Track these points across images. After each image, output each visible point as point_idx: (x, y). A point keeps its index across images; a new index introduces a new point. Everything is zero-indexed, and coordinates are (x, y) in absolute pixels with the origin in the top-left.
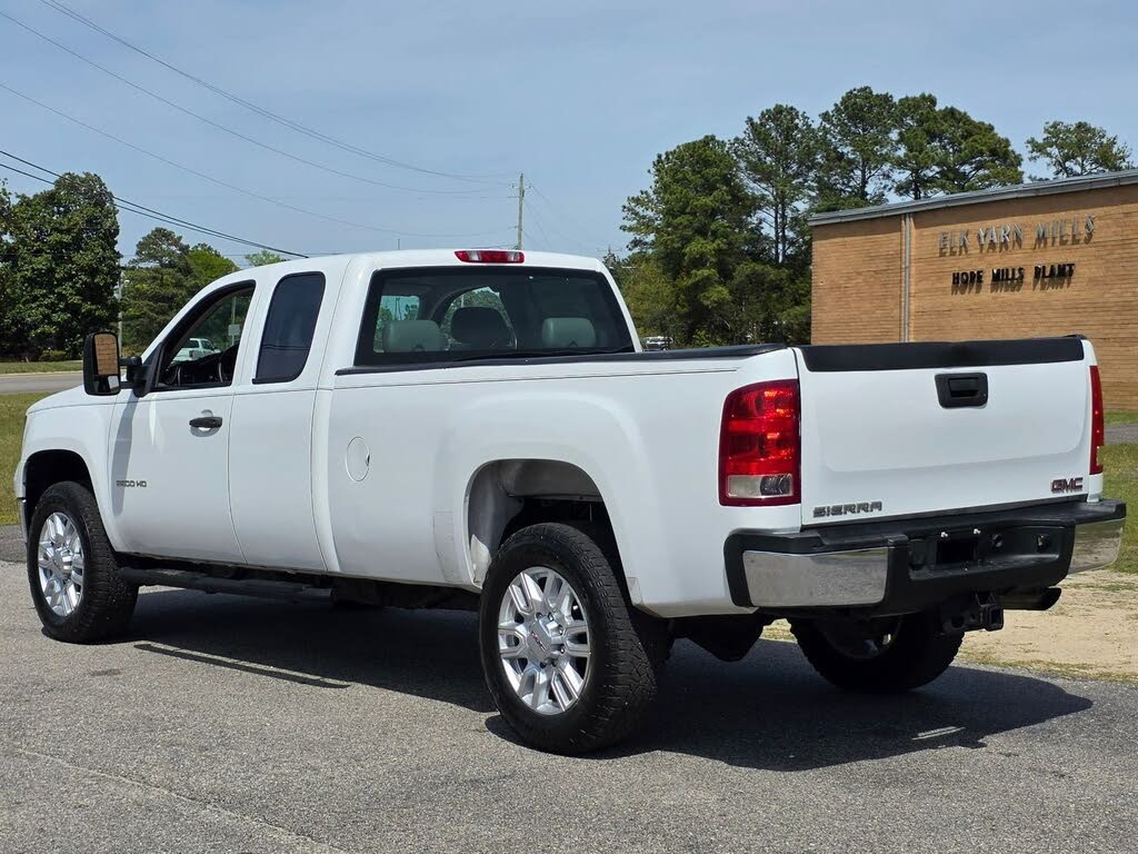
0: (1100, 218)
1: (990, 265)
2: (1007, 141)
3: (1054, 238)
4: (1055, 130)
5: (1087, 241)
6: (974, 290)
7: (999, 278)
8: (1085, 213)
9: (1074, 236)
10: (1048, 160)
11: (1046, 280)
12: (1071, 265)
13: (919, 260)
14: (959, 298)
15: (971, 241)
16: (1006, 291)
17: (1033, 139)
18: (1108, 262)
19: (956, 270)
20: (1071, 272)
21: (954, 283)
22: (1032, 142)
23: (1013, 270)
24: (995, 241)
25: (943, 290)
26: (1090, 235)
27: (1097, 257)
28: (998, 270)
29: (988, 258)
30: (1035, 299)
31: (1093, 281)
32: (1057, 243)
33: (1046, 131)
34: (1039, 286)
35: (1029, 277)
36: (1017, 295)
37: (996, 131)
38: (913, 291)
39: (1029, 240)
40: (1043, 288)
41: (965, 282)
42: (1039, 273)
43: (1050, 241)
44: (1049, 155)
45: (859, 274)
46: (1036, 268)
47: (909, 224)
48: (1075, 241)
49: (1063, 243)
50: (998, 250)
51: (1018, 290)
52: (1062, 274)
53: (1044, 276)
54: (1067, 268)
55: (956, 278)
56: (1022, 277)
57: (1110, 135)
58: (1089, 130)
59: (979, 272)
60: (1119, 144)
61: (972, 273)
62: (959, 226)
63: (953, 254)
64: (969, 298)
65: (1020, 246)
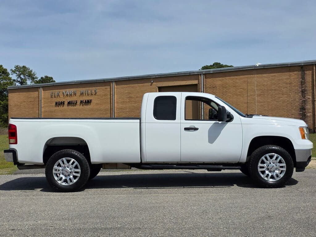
0: (99, 89)
1: (67, 100)
2: (6, 69)
3: (85, 94)
4: (17, 67)
5: (95, 95)
6: (62, 106)
7: (69, 103)
8: (94, 88)
9: (91, 93)
10: (16, 75)
11: (83, 104)
12: (91, 100)
13: (44, 98)
14: (57, 108)
15: (61, 94)
16: (72, 106)
17: (12, 69)
18: (101, 99)
19: (56, 101)
20: (91, 102)
21: (56, 104)
22: (11, 70)
23: (74, 101)
24: (68, 94)
25: (52, 106)
26: (96, 93)
27: (98, 98)
28: (70, 101)
29: (66, 98)
30: (80, 108)
31: (97, 104)
32: (86, 95)
33: (15, 67)
34: (81, 105)
35: (79, 103)
36: (75, 107)
37: (3, 67)
38: (43, 106)
39: (78, 94)
40: (82, 106)
41: (59, 104)
42: (81, 102)
43: (84, 94)
44: (16, 73)
45: (25, 102)
46: (81, 101)
47: (41, 89)
48: (92, 95)
49: (88, 95)
50: (69, 96)
51: (75, 106)
52: (88, 102)
53: (83, 103)
54: (90, 101)
55: (56, 103)
56: (76, 103)
57: (31, 69)
58: (25, 68)
59: (63, 102)
60: (33, 71)
61: (61, 102)
62: (57, 90)
63: (55, 97)
64: (61, 108)
65: (76, 96)
